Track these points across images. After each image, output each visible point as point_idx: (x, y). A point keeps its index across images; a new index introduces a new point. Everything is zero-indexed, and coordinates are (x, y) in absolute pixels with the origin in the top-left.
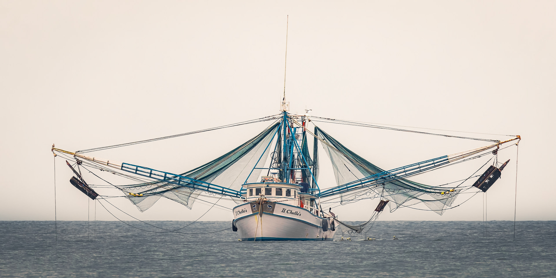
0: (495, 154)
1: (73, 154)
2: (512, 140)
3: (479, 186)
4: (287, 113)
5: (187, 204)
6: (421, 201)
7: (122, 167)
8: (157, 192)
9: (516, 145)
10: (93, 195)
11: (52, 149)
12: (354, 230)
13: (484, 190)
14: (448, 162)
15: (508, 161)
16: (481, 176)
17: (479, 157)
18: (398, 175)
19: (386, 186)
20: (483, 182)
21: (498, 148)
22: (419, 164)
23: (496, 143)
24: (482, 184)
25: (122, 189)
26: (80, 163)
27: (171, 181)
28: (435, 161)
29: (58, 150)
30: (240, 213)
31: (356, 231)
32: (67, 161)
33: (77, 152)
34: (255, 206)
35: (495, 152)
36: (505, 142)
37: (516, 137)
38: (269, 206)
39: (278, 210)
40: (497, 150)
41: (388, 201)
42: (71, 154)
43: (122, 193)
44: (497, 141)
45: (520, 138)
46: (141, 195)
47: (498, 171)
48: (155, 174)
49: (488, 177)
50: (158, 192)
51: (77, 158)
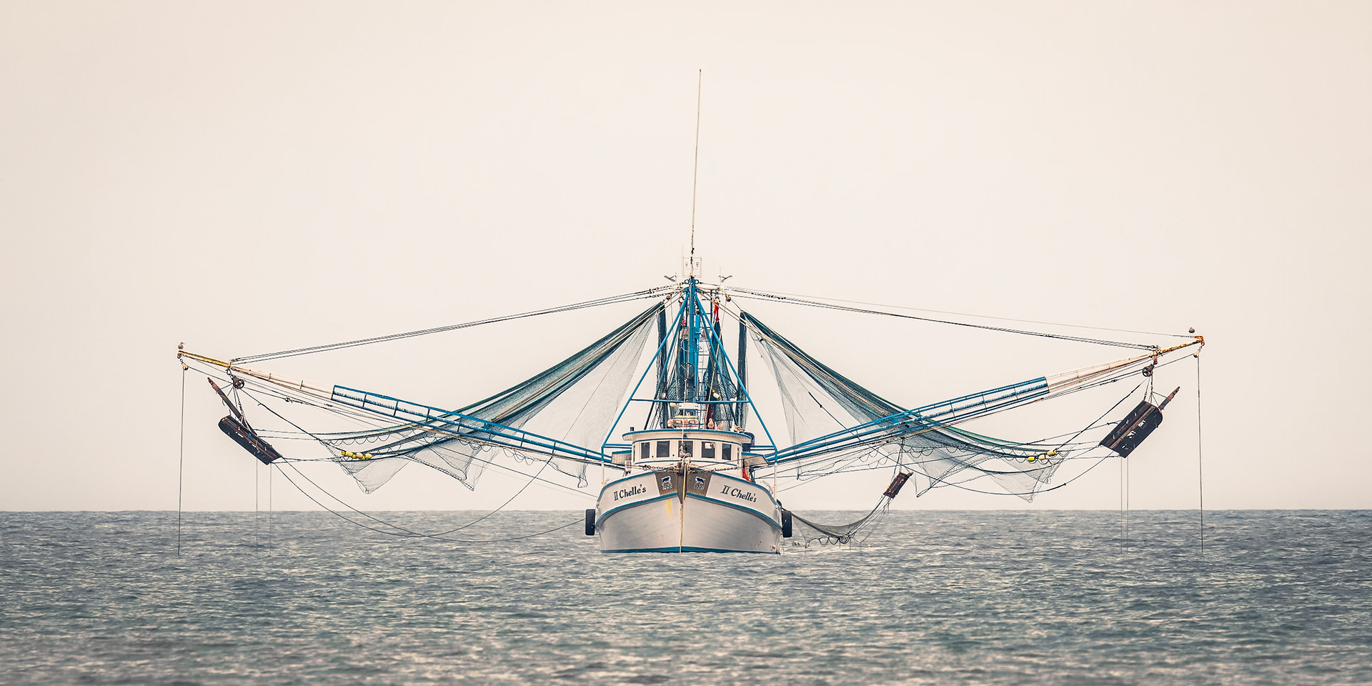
0: (1148, 376)
1: (224, 365)
2: (1185, 346)
3: (1115, 445)
4: (697, 282)
5: (463, 477)
6: (983, 473)
7: (334, 393)
8: (402, 451)
9: (1195, 356)
10: (267, 454)
11: (179, 356)
12: (832, 536)
13: (1124, 454)
14: (1048, 392)
15: (1176, 391)
16: (1119, 423)
17: (1114, 381)
18: (936, 419)
19: (906, 442)
20: (1122, 437)
21: (1155, 362)
22: (982, 394)
23: (1151, 353)
24: (1119, 440)
25: (326, 441)
26: (239, 384)
27: (437, 424)
28: (1018, 390)
29: (192, 356)
30: (627, 494)
31: (839, 538)
32: (210, 381)
33: (233, 361)
34: (667, 479)
35: (1148, 372)
36: (1171, 350)
37: (1195, 340)
38: (698, 479)
39: (715, 489)
40: (1152, 366)
41: (911, 475)
42: (221, 364)
43: (324, 452)
44: (1154, 347)
45: (1202, 342)
46: (368, 455)
47: (1156, 411)
48: (405, 411)
49: (1134, 427)
50: (404, 450)
51: (234, 373)
